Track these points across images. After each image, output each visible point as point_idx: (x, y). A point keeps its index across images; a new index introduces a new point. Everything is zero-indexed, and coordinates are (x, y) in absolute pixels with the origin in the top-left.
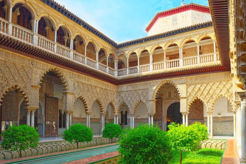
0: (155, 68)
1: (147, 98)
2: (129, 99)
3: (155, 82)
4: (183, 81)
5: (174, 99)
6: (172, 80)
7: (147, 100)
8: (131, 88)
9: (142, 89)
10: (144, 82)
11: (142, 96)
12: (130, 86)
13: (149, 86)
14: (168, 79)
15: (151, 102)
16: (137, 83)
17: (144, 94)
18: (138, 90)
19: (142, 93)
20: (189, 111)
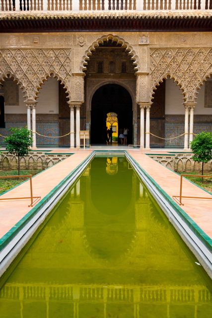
0: (83, 5)
1: (68, 69)
2: (24, 68)
3: (86, 35)
4: (145, 41)
5: (109, 77)
6: (123, 36)
7: (67, 74)
8: (29, 42)
9: (56, 49)
10: (61, 33)
11: (54, 63)
12: (26, 38)
13: (72, 43)
14: (114, 34)
15: (78, 77)
16: (44, 34)
17: (62, 60)
18: (47, 49)
19: (57, 57)
20: (152, 100)
